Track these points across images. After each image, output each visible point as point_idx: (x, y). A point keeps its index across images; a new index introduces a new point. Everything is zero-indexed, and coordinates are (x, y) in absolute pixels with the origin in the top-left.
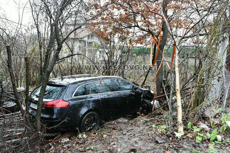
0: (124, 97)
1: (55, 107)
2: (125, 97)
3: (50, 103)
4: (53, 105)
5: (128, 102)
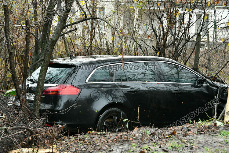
0: (174, 93)
5: (182, 102)
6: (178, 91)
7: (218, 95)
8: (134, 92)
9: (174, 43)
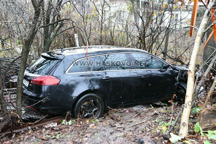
0: (143, 78)
1: (44, 84)
2: (145, 78)
3: (38, 79)
4: (41, 82)
5: (150, 85)
6: (147, 76)
7: (178, 77)
8: (109, 79)
9: (151, 34)
